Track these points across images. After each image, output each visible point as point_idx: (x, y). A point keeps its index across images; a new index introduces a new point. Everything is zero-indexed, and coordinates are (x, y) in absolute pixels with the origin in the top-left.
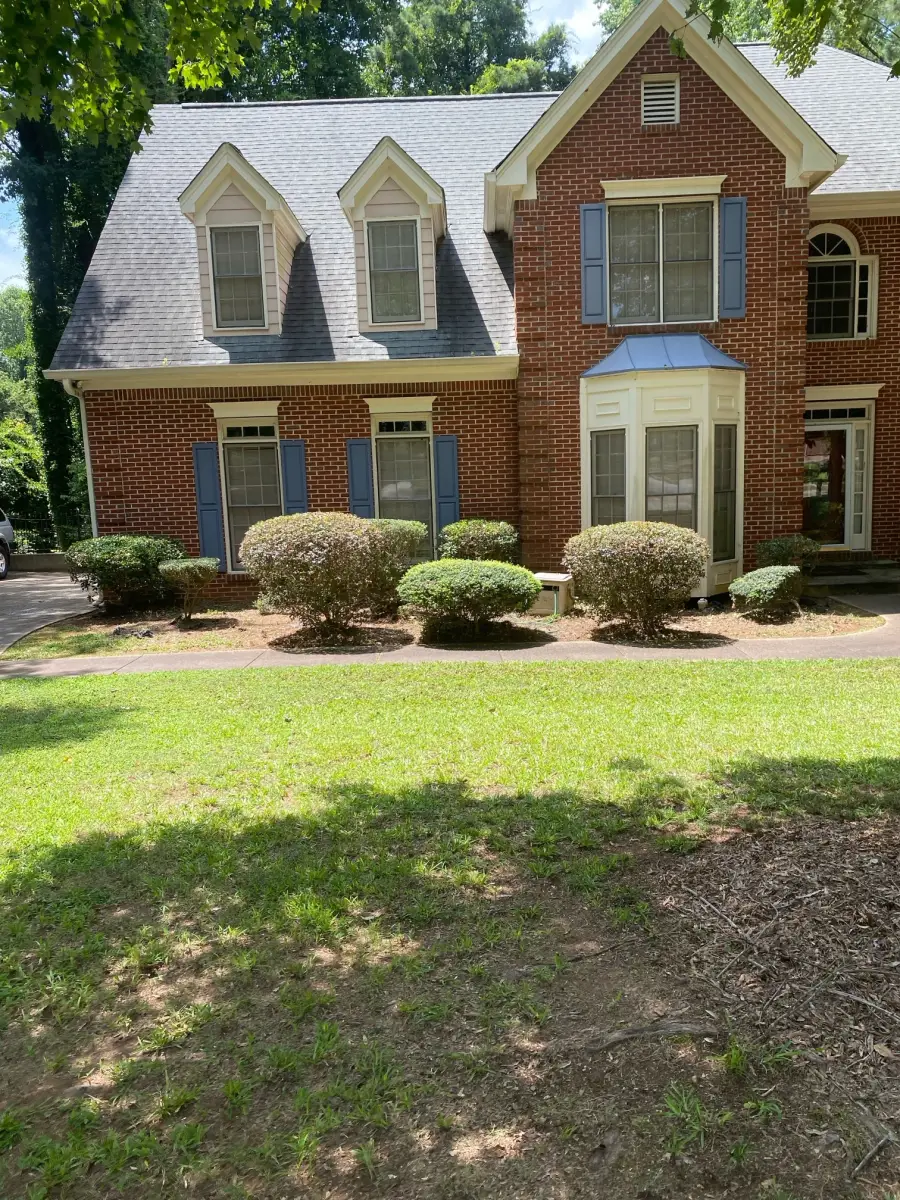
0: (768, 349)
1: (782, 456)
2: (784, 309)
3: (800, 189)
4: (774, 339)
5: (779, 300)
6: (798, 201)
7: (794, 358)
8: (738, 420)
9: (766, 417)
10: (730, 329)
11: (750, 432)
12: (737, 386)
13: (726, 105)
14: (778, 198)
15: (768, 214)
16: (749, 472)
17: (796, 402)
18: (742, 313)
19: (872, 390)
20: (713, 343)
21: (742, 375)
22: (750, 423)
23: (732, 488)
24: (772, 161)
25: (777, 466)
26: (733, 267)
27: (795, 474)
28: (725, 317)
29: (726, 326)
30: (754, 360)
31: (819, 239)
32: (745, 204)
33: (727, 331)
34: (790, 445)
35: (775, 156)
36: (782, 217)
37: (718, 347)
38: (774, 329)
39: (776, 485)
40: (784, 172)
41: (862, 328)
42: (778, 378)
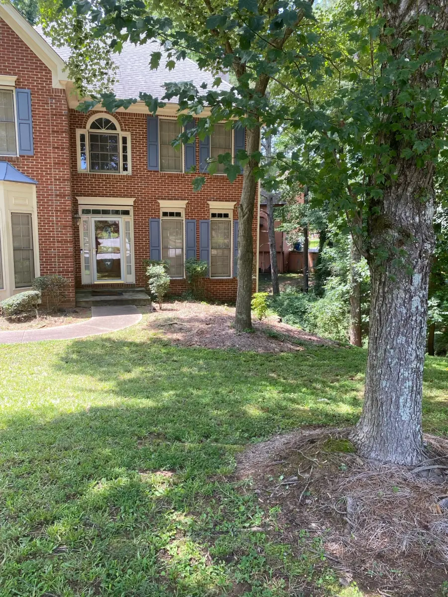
0: (49, 174)
1: (60, 231)
2: (56, 153)
3: (61, 90)
4: (51, 169)
5: (53, 148)
6: (60, 96)
7: (63, 180)
8: (33, 211)
9: (50, 211)
10: (25, 161)
11: (41, 218)
12: (31, 192)
13: (15, 38)
14: (49, 93)
15: (44, 101)
16: (42, 239)
17: (65, 203)
18: (31, 153)
19: (130, 201)
20: (16, 168)
21: (34, 188)
22: (40, 213)
23: (31, 248)
24: (44, 72)
25: (57, 237)
26: (25, 128)
27: (68, 242)
28: (22, 154)
29: (23, 159)
30: (41, 179)
31: (100, 121)
32: (29, 94)
33: (24, 162)
34: (64, 226)
35: (46, 70)
36: (51, 103)
37: (19, 170)
38: (51, 163)
39: (57, 247)
40: (51, 79)
41: (125, 169)
42: (55, 190)
